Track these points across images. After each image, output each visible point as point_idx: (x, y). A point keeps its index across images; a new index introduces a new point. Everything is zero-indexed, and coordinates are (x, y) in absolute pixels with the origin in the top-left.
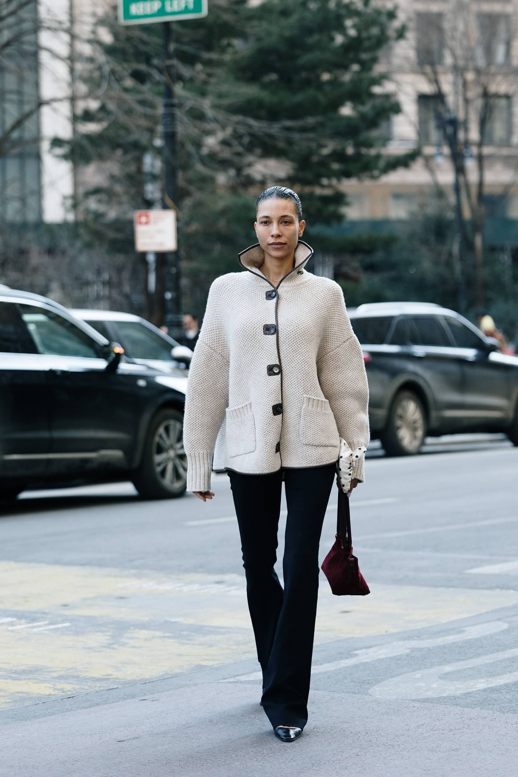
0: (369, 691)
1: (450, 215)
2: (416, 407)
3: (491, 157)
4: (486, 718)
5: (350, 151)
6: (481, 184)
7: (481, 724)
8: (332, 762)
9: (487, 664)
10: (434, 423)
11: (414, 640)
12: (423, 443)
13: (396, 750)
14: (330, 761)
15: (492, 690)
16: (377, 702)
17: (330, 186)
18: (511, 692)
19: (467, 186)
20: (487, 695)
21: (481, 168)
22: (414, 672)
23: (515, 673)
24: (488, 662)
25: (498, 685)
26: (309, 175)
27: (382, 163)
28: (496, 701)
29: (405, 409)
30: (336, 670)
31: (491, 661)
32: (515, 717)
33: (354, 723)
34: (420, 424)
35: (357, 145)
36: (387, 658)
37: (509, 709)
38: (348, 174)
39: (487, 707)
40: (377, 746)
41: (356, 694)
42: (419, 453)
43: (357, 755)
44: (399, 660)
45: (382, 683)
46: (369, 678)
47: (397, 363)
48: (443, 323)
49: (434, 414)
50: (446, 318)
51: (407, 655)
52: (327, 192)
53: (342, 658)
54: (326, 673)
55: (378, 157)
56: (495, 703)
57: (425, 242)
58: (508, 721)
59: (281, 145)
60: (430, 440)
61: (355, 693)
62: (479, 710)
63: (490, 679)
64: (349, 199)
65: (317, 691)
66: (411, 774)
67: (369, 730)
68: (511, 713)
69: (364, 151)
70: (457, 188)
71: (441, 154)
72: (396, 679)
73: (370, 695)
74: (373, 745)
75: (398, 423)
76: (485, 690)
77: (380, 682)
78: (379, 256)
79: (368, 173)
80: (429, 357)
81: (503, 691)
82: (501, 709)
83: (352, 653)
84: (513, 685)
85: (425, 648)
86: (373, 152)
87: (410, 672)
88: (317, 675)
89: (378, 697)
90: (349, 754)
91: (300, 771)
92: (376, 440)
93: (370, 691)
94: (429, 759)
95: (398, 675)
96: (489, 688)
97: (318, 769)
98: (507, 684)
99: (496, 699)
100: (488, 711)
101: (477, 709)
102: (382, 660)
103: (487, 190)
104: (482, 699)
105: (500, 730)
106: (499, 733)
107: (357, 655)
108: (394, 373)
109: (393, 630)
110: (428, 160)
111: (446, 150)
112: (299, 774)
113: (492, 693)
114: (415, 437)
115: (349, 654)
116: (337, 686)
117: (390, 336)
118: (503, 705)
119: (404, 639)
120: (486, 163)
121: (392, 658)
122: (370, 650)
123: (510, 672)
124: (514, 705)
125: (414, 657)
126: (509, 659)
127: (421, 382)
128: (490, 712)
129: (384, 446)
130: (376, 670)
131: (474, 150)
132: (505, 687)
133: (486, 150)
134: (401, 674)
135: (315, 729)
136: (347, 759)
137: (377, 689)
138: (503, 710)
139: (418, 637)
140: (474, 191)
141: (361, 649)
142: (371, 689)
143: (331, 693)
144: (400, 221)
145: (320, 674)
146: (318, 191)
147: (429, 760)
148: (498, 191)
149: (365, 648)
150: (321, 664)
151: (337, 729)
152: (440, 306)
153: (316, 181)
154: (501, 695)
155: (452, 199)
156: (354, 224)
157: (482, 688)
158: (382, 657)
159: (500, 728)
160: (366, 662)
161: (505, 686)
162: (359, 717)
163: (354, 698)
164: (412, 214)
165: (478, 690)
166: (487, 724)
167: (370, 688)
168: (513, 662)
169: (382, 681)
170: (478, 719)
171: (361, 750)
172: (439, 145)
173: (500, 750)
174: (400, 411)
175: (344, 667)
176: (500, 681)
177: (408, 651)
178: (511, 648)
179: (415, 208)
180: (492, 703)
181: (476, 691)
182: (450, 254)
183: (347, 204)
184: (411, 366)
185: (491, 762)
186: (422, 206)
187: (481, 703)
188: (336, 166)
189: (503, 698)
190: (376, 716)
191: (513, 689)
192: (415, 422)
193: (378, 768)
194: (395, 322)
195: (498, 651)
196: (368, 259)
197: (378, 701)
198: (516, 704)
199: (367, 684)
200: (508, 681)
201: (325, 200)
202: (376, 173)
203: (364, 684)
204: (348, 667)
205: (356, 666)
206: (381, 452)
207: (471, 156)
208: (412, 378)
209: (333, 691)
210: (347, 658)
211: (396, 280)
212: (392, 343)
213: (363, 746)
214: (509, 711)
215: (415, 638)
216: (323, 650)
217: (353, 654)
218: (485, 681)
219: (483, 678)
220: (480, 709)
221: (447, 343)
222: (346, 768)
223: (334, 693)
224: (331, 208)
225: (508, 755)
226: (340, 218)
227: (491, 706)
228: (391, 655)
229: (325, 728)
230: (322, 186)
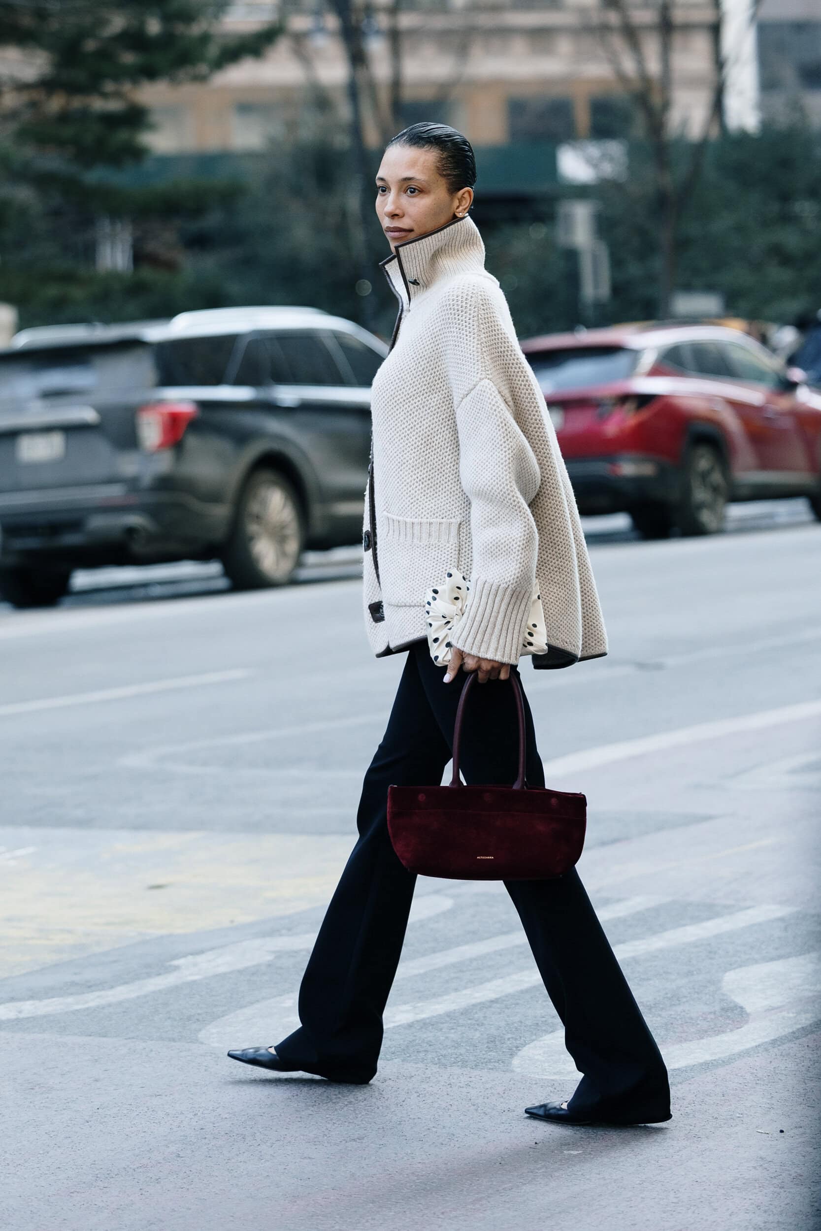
0: (199, 1036)
1: (342, 141)
2: (286, 498)
3: (413, 32)
4: (413, 1079)
5: (154, 27)
6: (396, 84)
7: (403, 1090)
8: (131, 1170)
9: (416, 976)
10: (319, 527)
11: (281, 935)
12: (299, 564)
13: (250, 1144)
14: (128, 1169)
15: (425, 1024)
16: (214, 1056)
17: (118, 95)
18: (458, 1028)
19: (372, 86)
20: (415, 1034)
21: (396, 53)
22: (281, 995)
23: (464, 992)
24: (416, 972)
25: (435, 1015)
26: (80, 75)
27: (213, 51)
28: (430, 1045)
29: (264, 503)
30: (138, 997)
31: (422, 971)
32: (465, 1073)
33: (172, 1097)
34: (293, 530)
35: (167, 18)
36: (231, 972)
37: (455, 1058)
38: (150, 73)
39: (414, 1057)
40: (214, 1138)
41: (175, 1042)
42: (293, 582)
43: (178, 1156)
44: (253, 974)
45: (223, 1018)
46: (199, 1011)
47: (248, 420)
48: (331, 344)
49: (317, 511)
50: (337, 336)
51: (269, 965)
52: (113, 106)
53: (149, 975)
54: (120, 1003)
55: (205, 39)
56: (429, 1048)
57: (297, 191)
58: (453, 1081)
59: (27, 21)
60: (312, 558)
61: (174, 1040)
62: (401, 1063)
63: (419, 1005)
64: (154, 118)
65: (105, 1039)
66: (278, 1187)
67: (199, 1107)
68: (458, 1066)
69: (180, 28)
70: (353, 91)
71: (321, 30)
72: (248, 1011)
73: (202, 1043)
74: (207, 1136)
75: (253, 528)
76: (410, 1026)
77: (219, 1017)
78: (213, 220)
79: (190, 70)
80: (307, 408)
81: (442, 1026)
82: (439, 1059)
83: (168, 964)
84: (462, 1014)
85: (301, 950)
86: (196, 29)
87: (275, 996)
88: (103, 1008)
89: (216, 1045)
90: (163, 1154)
91: (72, 1191)
92: (212, 561)
93: (201, 1035)
94: (309, 1158)
95: (251, 1003)
96: (417, 1021)
97: (106, 1185)
98: (450, 1012)
99: (430, 1041)
100: (416, 1063)
101: (396, 1060)
102: (223, 976)
103: (408, 94)
104: (406, 1043)
105: (438, 1098)
106: (436, 1105)
107: (177, 968)
108: (242, 437)
109: (243, 919)
110: (299, 38)
111: (332, 22)
112: (71, 1196)
113: (424, 1030)
114: (283, 554)
115: (162, 967)
116: (141, 1027)
117: (234, 368)
118: (444, 1052)
119: (264, 935)
120: (406, 45)
121: (240, 972)
122: (200, 959)
123: (456, 990)
124: (463, 1051)
125: (281, 968)
126: (453, 965)
127: (291, 453)
128: (420, 1065)
129: (228, 572)
130: (213, 996)
131: (382, 21)
132: (448, 1019)
133: (406, 21)
134: (258, 1001)
135: (100, 1110)
136: (159, 1165)
137: (214, 1031)
138: (443, 1061)
139: (289, 930)
140: (384, 96)
141: (185, 955)
142: (203, 1032)
143: (129, 1040)
144: (251, 155)
145: (110, 1005)
146: (98, 104)
147: (309, 1160)
148: (427, 94)
149: (192, 954)
150: (112, 987)
151: (141, 1108)
152: (325, 313)
153: (92, 86)
154: (439, 1034)
155: (344, 112)
156: (166, 162)
157: (405, 1022)
158: (222, 969)
159: (437, 1096)
160: (194, 982)
161: (448, 1016)
162: (181, 1084)
163: (172, 1050)
164: (272, 141)
165: (398, 1026)
166: (414, 1088)
167: (200, 1030)
168: (461, 971)
169: (223, 1016)
170: (397, 1080)
171: (184, 1146)
172: (317, 13)
173: (438, 1136)
174: (254, 507)
175: (154, 992)
176: (437, 1007)
177: (270, 958)
178: (458, 945)
179: (276, 129)
180: (423, 1049)
181: (394, 1028)
182: (344, 214)
183: (151, 127)
184: (274, 425)
185: (422, 1159)
186: (292, 126)
187: (404, 1050)
188: (128, 58)
189: (444, 1038)
190: (212, 1082)
191: (461, 1021)
192: (283, 527)
193: (217, 1179)
194: (242, 346)
195: (434, 951)
196: (194, 226)
197: (215, 1054)
198: (467, 1050)
199: (195, 1022)
200: (452, 1007)
201: (111, 121)
202: (203, 68)
203: (190, 1022)
204: (160, 991)
205: (175, 990)
206: (222, 583)
207: (378, 32)
208: (275, 446)
209: (133, 1038)
210: (159, 974)
211: (249, 263)
212: (239, 382)
213: (189, 1139)
214: (454, 1063)
215: (284, 932)
216: (115, 962)
217: (170, 966)
218: (411, 1008)
219: (408, 1003)
220: (403, 1061)
221: (339, 381)
222: (158, 1180)
223: (134, 1040)
224: (122, 135)
225: (452, 1145)
226: (138, 153)
227: (422, 1055)
228: (240, 966)
229: (118, 1108)
230: (105, 95)
